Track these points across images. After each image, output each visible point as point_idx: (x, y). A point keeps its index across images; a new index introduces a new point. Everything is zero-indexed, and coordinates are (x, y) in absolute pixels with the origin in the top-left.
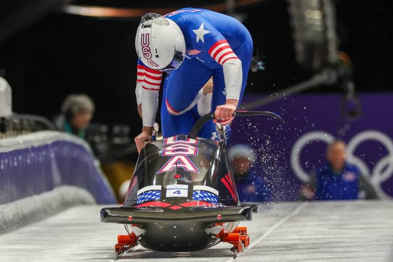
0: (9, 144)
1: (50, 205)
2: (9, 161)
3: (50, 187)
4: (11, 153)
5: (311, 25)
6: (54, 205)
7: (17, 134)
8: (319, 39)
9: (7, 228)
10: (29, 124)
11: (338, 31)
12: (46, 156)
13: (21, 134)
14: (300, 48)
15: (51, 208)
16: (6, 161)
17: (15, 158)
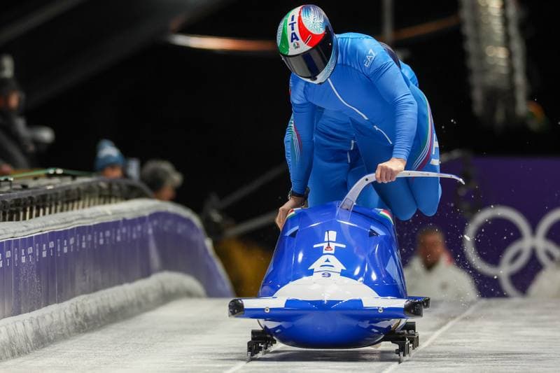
0: (93, 216)
1: (145, 297)
2: (93, 238)
3: (147, 273)
4: (96, 227)
5: (494, 66)
6: (151, 297)
7: (104, 203)
8: (504, 84)
9: (88, 326)
10: (121, 189)
11: (529, 74)
12: (142, 231)
13: (110, 202)
14: (478, 95)
15: (147, 301)
16: (90, 238)
17: (101, 234)
